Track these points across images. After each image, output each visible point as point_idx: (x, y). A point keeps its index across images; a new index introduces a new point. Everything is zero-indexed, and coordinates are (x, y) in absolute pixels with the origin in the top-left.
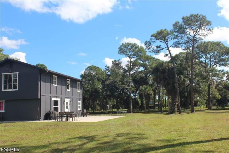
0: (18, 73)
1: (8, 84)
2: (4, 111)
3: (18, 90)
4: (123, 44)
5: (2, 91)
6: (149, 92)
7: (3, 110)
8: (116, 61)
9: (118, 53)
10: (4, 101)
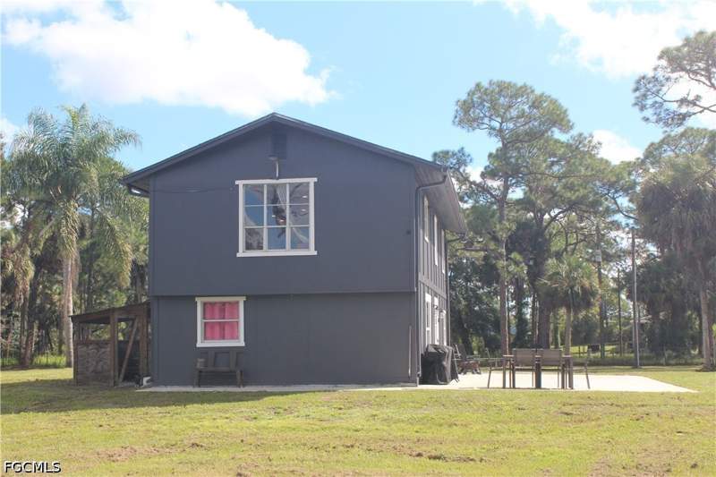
0: (315, 179)
1: (265, 226)
2: (242, 343)
3: (315, 253)
4: (478, 85)
5: (239, 255)
6: (586, 283)
7: (238, 338)
8: (451, 153)
9: (454, 122)
10: (241, 300)
